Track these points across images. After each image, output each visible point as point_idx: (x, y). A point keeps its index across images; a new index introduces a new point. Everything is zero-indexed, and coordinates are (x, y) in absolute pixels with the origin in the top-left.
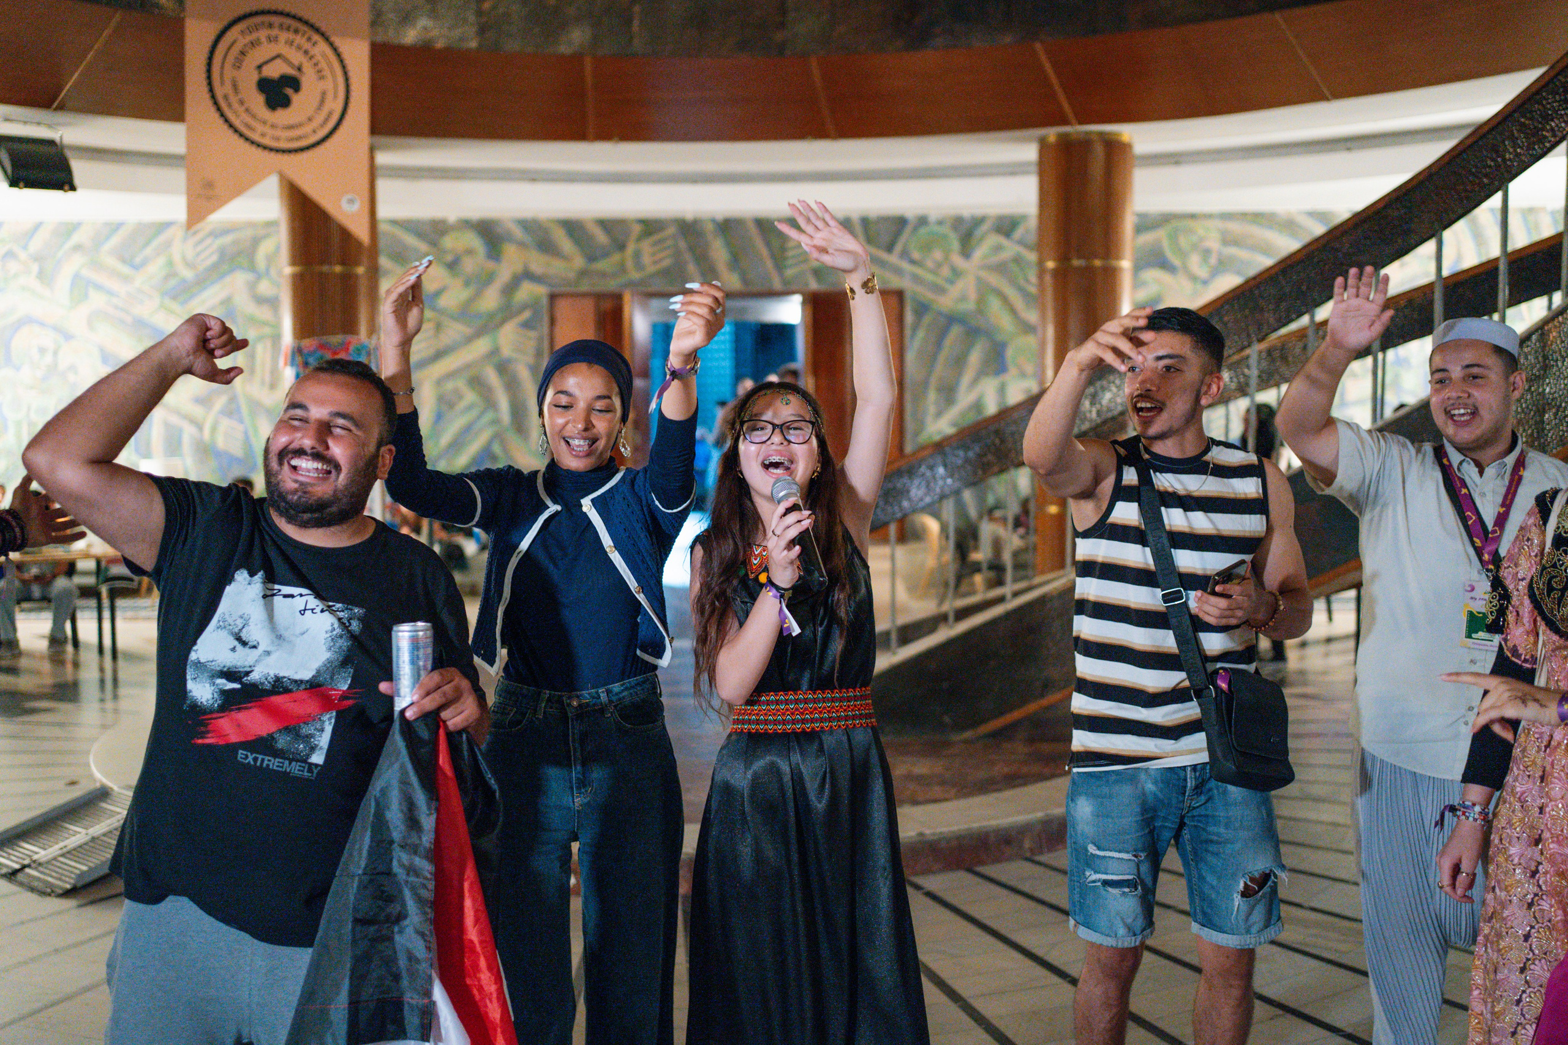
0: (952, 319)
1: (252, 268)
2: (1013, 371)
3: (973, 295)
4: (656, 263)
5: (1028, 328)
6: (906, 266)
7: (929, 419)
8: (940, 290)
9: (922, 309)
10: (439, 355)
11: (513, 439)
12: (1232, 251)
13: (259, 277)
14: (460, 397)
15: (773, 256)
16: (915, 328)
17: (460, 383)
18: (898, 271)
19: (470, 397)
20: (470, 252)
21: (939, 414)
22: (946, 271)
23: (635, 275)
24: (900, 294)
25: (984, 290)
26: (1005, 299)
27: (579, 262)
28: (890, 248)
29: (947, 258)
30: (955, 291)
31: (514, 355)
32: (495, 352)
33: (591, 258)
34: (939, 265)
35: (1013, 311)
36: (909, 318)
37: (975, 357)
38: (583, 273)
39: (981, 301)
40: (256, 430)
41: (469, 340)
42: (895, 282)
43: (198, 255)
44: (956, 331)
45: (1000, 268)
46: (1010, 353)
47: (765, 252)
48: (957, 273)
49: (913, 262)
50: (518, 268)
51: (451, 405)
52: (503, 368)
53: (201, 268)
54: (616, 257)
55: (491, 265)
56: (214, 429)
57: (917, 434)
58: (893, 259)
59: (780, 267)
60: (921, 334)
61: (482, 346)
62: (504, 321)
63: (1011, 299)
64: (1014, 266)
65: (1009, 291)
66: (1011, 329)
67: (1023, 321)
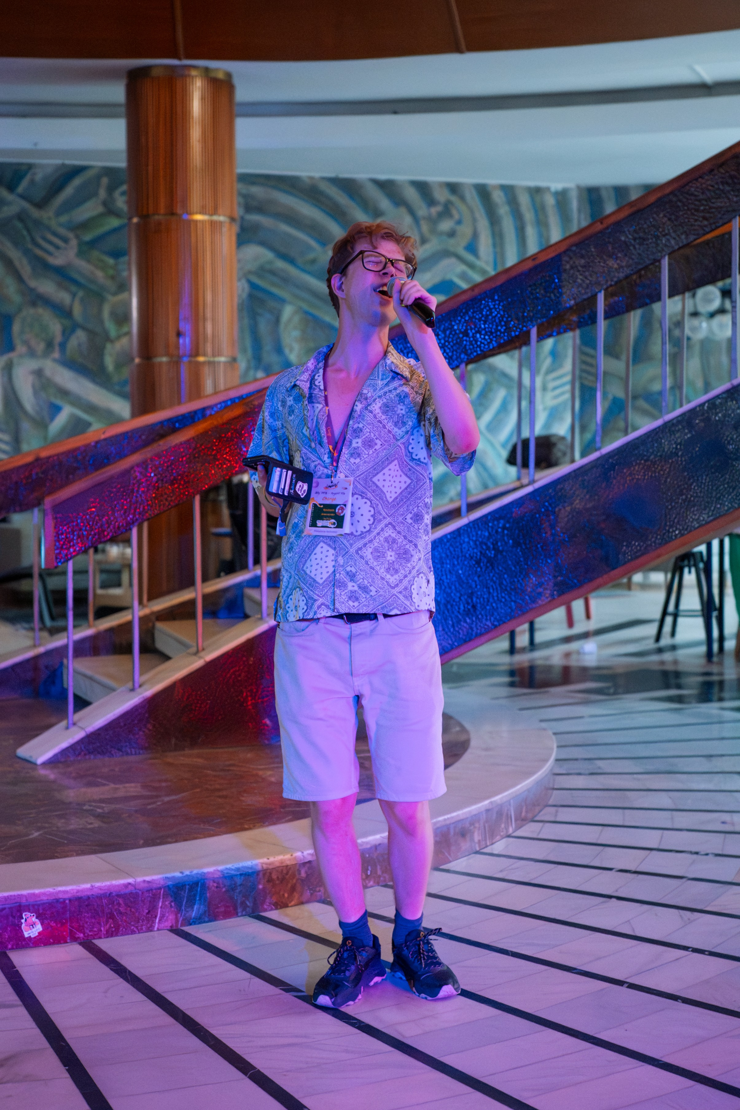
2: (21, 349)
12: (255, 218)
35: (19, 278)
63: (17, 263)
64: (19, 225)
65: (14, 254)
66: (17, 298)
67: (32, 290)
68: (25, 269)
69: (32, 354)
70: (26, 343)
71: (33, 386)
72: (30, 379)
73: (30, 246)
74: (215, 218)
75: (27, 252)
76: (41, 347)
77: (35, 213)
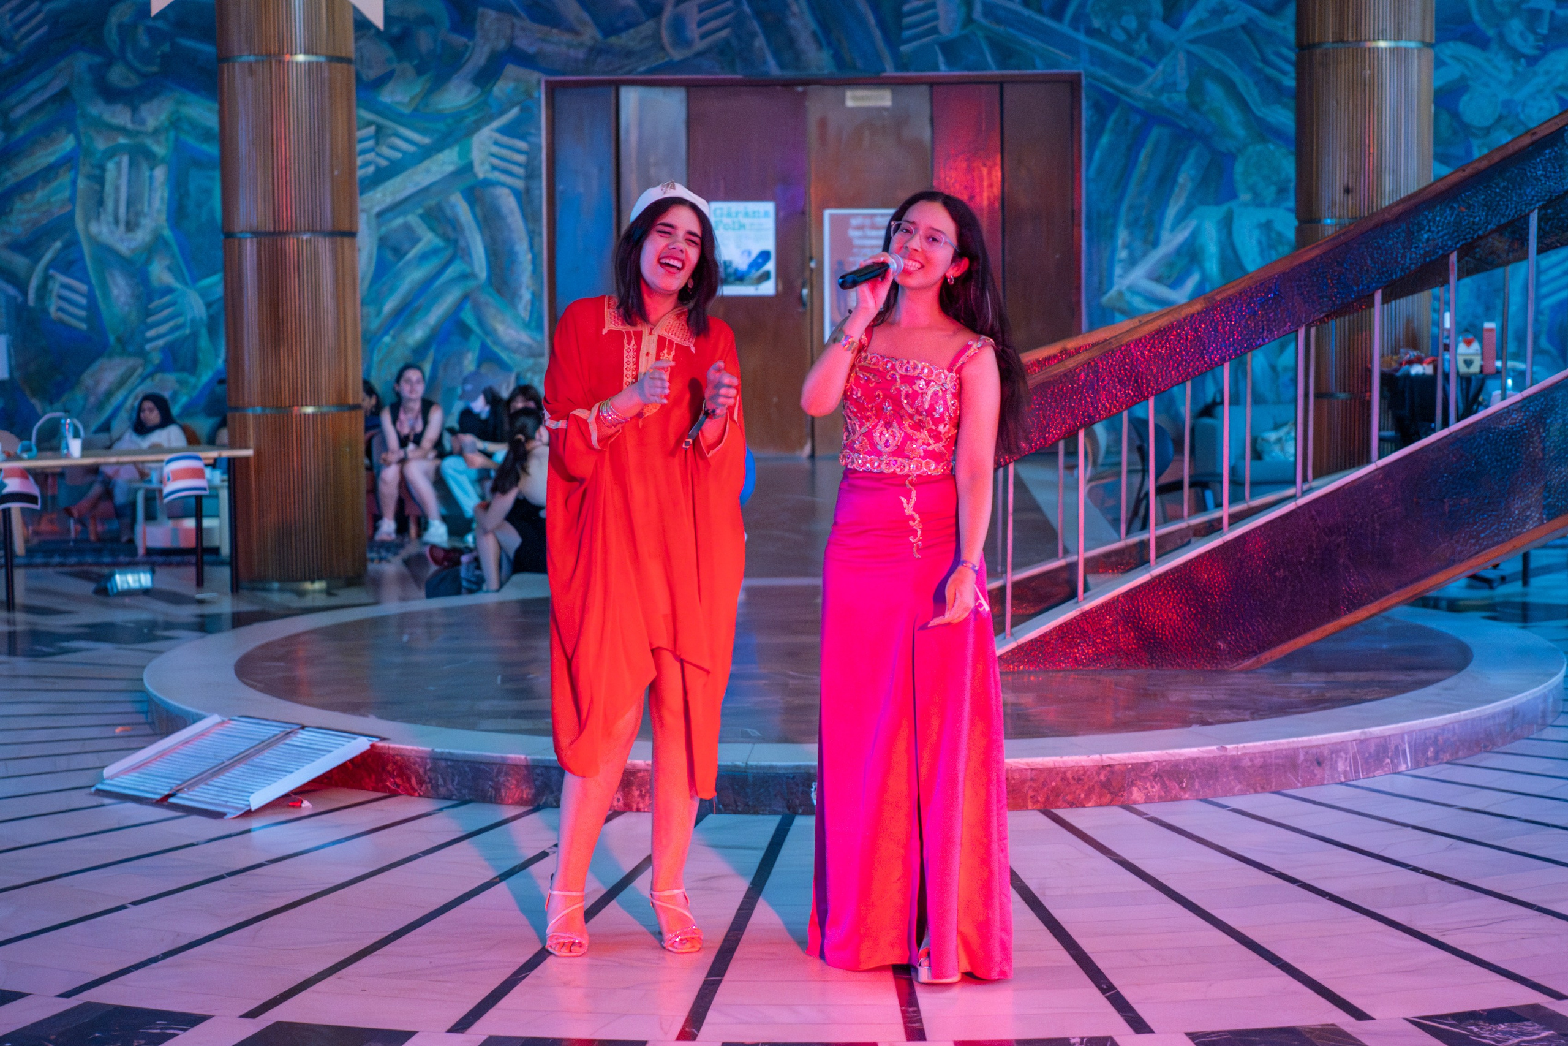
0: (1151, 117)
1: (98, 46)
2: (1245, 196)
3: (1184, 85)
4: (703, 36)
5: (1264, 131)
6: (1081, 37)
7: (1118, 270)
8: (1137, 75)
9: (1105, 104)
10: (381, 176)
11: (490, 300)
13: (109, 63)
14: (415, 240)
15: (881, 23)
16: (1096, 133)
17: (413, 219)
18: (1071, 47)
19: (428, 239)
20: (427, 20)
21: (1132, 262)
22: (1141, 46)
23: (677, 55)
24: (1073, 83)
25: (1199, 72)
26: (1230, 87)
27: (590, 34)
28: (1057, 14)
29: (1143, 27)
30: (1156, 75)
31: (496, 176)
32: (466, 169)
33: (609, 30)
34: (1132, 37)
35: (1244, 106)
36: (1086, 115)
37: (1186, 175)
38: (595, 51)
39: (1196, 89)
40: (106, 294)
41: (427, 153)
42: (1069, 65)
43: (18, 27)
44: (1156, 132)
45: (1222, 41)
46: (1239, 168)
47: (872, 20)
48: (1159, 49)
49: (1091, 32)
50: (502, 44)
51: (399, 253)
52: (477, 193)
53: (22, 47)
54: (648, 27)
55: (459, 40)
56: (43, 291)
57: (1101, 290)
58: (1064, 28)
59: (893, 42)
60: (1105, 140)
61: (446, 161)
62: (477, 126)
63: (1241, 88)
64: (1246, 38)
65: (1237, 76)
66: (1241, 132)
67: (1260, 121)
68: (1252, 93)
69: (1258, 201)
70: (1253, 189)
71: (1260, 243)
72: (1256, 233)
73: (1260, 65)
74: (1403, 44)
75: (1255, 71)
76: (1270, 193)
77: (1267, 22)
